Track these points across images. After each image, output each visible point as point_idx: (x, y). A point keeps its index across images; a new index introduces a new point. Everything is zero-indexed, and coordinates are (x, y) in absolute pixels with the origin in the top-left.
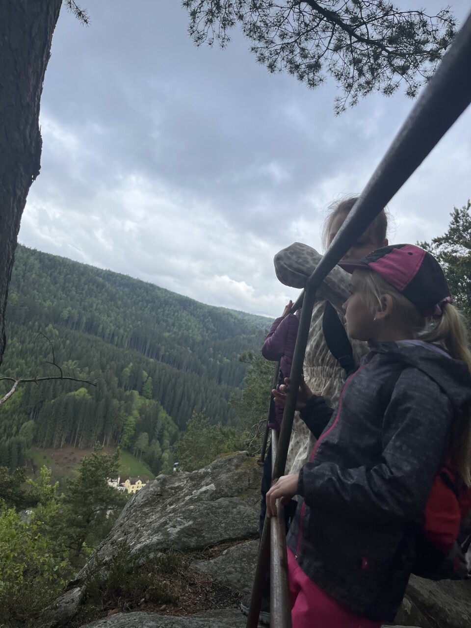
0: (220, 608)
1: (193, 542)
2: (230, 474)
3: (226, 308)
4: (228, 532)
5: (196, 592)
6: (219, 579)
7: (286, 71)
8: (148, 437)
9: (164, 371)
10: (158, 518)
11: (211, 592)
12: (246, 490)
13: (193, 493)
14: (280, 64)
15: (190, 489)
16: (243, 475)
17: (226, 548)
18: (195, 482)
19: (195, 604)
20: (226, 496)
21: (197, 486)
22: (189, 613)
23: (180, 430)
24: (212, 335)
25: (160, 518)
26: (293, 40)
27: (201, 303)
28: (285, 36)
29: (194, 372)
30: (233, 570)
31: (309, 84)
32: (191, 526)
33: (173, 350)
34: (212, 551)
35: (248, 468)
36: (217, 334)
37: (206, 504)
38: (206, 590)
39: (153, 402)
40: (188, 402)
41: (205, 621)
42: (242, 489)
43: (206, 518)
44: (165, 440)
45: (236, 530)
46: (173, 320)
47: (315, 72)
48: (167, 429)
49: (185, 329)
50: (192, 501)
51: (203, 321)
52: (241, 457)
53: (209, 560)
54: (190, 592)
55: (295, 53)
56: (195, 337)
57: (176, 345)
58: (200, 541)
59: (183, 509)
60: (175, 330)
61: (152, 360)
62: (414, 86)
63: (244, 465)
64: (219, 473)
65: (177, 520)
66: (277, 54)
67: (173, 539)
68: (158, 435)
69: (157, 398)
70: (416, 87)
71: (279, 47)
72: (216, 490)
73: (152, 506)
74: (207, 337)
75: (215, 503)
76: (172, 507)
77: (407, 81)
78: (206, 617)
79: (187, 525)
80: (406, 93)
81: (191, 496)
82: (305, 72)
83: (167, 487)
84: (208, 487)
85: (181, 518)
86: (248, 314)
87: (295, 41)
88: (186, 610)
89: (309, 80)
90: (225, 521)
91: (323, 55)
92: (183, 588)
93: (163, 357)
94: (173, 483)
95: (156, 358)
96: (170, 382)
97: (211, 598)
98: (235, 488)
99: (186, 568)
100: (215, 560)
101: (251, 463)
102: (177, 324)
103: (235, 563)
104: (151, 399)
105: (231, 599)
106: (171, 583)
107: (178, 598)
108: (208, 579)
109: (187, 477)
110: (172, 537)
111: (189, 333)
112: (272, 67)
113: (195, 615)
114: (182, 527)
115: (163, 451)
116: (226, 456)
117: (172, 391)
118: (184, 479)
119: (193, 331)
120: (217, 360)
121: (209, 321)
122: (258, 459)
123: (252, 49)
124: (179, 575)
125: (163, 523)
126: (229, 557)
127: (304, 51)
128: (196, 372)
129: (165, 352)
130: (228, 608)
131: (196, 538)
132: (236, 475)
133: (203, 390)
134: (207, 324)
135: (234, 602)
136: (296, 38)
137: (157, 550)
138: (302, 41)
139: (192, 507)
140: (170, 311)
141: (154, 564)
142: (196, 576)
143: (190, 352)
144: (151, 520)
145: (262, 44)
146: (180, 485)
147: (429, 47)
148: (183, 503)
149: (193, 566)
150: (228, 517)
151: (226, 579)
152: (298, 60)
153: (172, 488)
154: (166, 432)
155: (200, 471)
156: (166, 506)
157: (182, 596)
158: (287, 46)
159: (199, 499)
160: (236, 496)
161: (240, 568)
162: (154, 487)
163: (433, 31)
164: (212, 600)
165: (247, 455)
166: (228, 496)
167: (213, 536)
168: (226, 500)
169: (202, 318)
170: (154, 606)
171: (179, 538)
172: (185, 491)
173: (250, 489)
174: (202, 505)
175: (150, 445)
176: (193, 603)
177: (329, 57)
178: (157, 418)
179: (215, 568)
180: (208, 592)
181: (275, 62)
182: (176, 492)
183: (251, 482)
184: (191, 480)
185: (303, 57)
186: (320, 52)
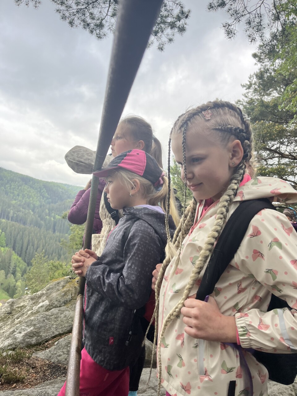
0: (54, 379)
1: (34, 341)
2: (58, 292)
3: (56, 182)
4: (58, 330)
5: (37, 372)
6: (53, 361)
7: (81, 26)
8: (4, 273)
9: (13, 227)
10: (8, 329)
11: (47, 370)
12: (70, 301)
13: (33, 308)
14: (77, 22)
15: (31, 306)
16: (67, 291)
17: (57, 340)
18: (35, 301)
19: (37, 379)
20: (56, 307)
21: (36, 303)
22: (32, 385)
23: (28, 266)
24: (47, 201)
25: (10, 328)
26: (84, 7)
27: (37, 179)
28: (79, 4)
29: (35, 227)
30: (62, 353)
31: (97, 37)
32: (32, 330)
33: (19, 213)
34: (47, 344)
35: (71, 287)
36: (50, 200)
37: (42, 314)
38: (44, 369)
39: (7, 249)
40: (32, 247)
41: (43, 389)
42: (67, 301)
43: (43, 324)
44: (18, 274)
45: (63, 328)
46: (18, 192)
47: (100, 29)
48: (19, 266)
49: (27, 198)
50: (32, 314)
51: (40, 191)
52: (66, 281)
53: (45, 350)
54: (32, 372)
55: (87, 15)
56: (35, 203)
57: (21, 209)
58: (39, 339)
59: (26, 320)
60: (19, 199)
61: (4, 220)
62: (162, 44)
63: (68, 285)
64: (51, 293)
65: (22, 328)
66: (74, 15)
67: (20, 341)
68: (12, 271)
69: (10, 246)
70: (163, 45)
71: (75, 11)
72: (49, 304)
73: (4, 321)
74: (43, 203)
75: (49, 313)
76: (19, 320)
77: (158, 40)
78: (43, 386)
79: (29, 330)
80: (158, 48)
81: (32, 311)
82: (93, 28)
83: (15, 307)
84: (44, 303)
85: (25, 327)
86: (71, 186)
87: (86, 8)
88: (30, 385)
89: (97, 34)
90: (56, 323)
91: (104, 18)
92: (27, 371)
93: (12, 218)
94: (20, 304)
95: (7, 218)
96: (19, 235)
97: (47, 374)
98: (62, 301)
99: (29, 358)
100: (50, 349)
101: (73, 283)
102: (21, 195)
103: (63, 349)
104: (5, 247)
105: (60, 372)
106: (19, 369)
107: (24, 378)
108: (45, 362)
109: (29, 298)
110: (18, 340)
111: (30, 200)
112: (71, 23)
113: (36, 386)
114: (25, 332)
115: (16, 281)
116: (55, 281)
117: (20, 240)
118: (27, 300)
119: (33, 199)
120: (51, 217)
121: (44, 191)
122: (78, 280)
123: (57, 11)
124: (24, 363)
125: (12, 331)
126: (59, 346)
127: (92, 15)
128: (37, 227)
129: (14, 214)
130: (59, 378)
131: (36, 337)
132: (63, 293)
133: (43, 238)
134: (43, 194)
135: (63, 373)
136: (86, 6)
137: (9, 350)
138: (90, 8)
139: (33, 318)
140: (16, 186)
141: (7, 359)
142: (36, 361)
143: (32, 213)
144: (4, 331)
145: (63, 8)
146: (24, 304)
147: (169, 20)
148: (26, 316)
149: (34, 356)
150: (58, 320)
151: (57, 360)
152: (89, 20)
153: (18, 307)
154: (18, 268)
155: (38, 293)
156: (14, 320)
157: (27, 376)
158: (81, 11)
159: (38, 312)
160: (63, 306)
161: (66, 351)
162: (6, 308)
163: (170, 10)
164: (48, 375)
165: (70, 279)
166: (57, 307)
167: (47, 334)
168: (56, 310)
169: (39, 190)
170: (8, 386)
171: (24, 340)
172: (28, 308)
173: (72, 300)
174: (40, 315)
175: (6, 278)
176: (35, 379)
177: (108, 20)
178: (10, 260)
179: (50, 355)
180: (45, 370)
181: (73, 20)
182: (21, 309)
183: (73, 295)
184: (32, 300)
185: (92, 19)
186: (103, 17)
